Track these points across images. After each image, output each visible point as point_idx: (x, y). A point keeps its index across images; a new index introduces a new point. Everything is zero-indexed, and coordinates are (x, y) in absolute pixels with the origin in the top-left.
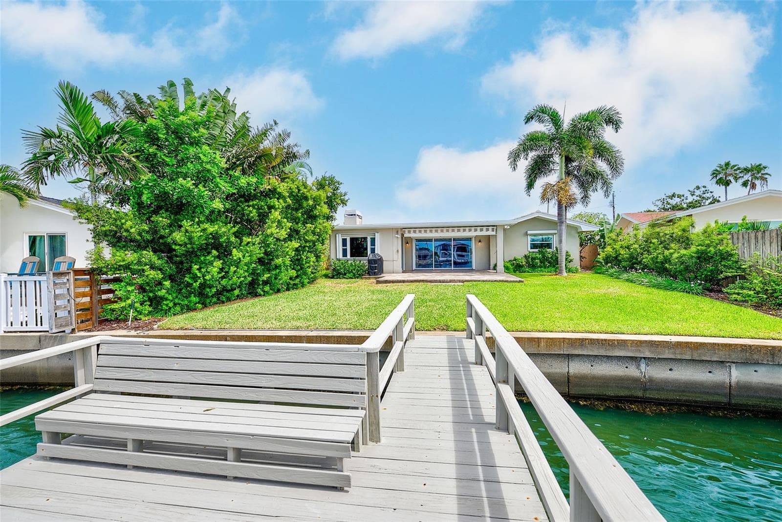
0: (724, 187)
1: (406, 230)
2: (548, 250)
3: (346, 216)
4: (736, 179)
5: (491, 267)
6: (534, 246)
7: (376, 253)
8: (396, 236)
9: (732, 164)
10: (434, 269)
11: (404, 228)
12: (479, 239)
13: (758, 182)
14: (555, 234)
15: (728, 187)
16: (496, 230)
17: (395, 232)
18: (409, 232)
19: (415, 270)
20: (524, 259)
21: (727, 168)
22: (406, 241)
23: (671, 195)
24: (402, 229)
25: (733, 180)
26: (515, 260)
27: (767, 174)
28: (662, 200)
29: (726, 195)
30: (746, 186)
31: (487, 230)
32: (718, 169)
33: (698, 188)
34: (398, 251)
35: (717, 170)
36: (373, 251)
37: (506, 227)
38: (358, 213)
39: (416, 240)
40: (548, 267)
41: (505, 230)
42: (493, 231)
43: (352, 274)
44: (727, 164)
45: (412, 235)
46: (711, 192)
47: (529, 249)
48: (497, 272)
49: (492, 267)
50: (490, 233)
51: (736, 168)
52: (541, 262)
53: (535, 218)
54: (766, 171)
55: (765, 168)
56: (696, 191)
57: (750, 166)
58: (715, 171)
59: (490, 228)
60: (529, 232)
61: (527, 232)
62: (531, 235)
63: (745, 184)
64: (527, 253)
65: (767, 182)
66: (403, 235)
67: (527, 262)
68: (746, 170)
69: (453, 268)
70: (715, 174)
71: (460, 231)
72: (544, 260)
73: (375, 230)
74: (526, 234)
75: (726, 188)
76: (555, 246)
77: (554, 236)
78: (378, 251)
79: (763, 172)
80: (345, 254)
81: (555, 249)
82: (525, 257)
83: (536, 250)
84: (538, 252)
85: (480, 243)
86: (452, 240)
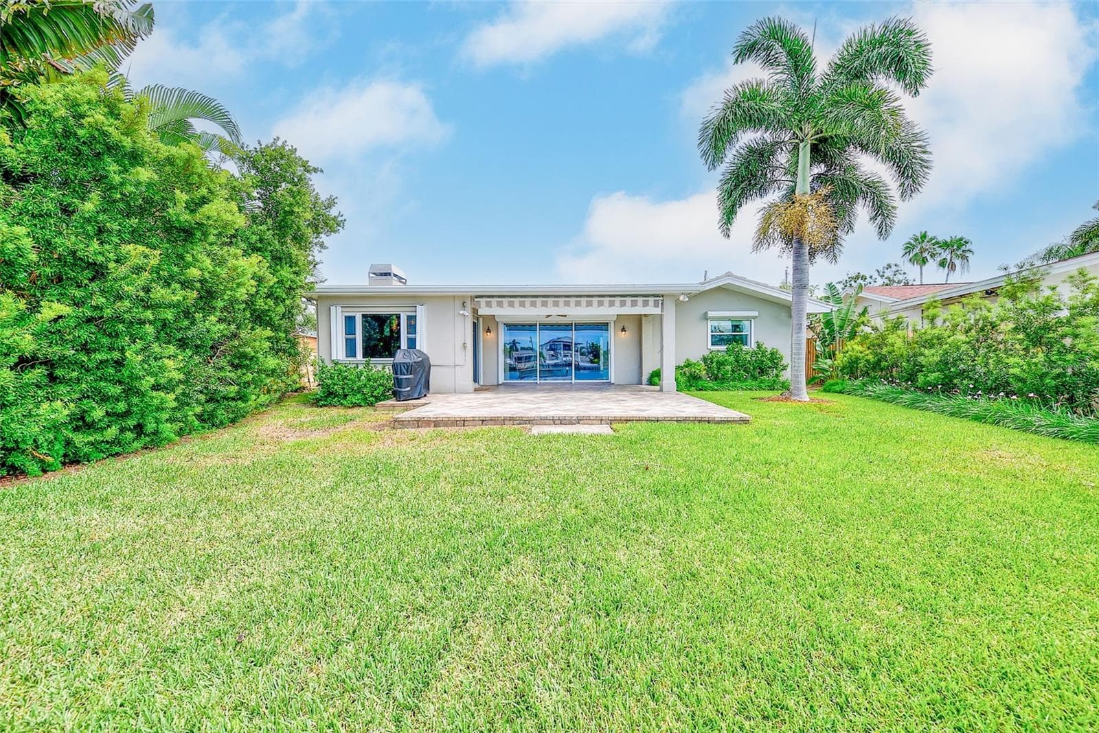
0: (919, 267)
1: (483, 300)
2: (744, 348)
3: (371, 275)
4: (932, 256)
5: (643, 378)
6: (717, 340)
7: (417, 348)
8: (461, 312)
9: (930, 235)
10: (538, 382)
11: (477, 297)
12: (623, 323)
13: (957, 262)
14: (755, 318)
15: (923, 267)
16: (662, 304)
17: (458, 303)
18: (489, 305)
19: (503, 384)
20: (703, 364)
21: (923, 241)
22: (481, 325)
23: (854, 275)
24: (472, 298)
25: (928, 257)
26: (688, 365)
27: (969, 251)
28: (844, 282)
29: (921, 278)
30: (944, 267)
31: (646, 304)
32: (912, 242)
33: (889, 266)
34: (464, 346)
35: (910, 243)
36: (412, 343)
37: (681, 298)
38: (395, 270)
39: (507, 325)
40: (747, 381)
41: (678, 304)
42: (656, 305)
43: (359, 396)
44: (924, 236)
45: (494, 311)
46: (904, 273)
47: (710, 346)
48: (661, 390)
49: (645, 378)
50: (651, 310)
51: (933, 241)
52: (734, 370)
53: (720, 287)
54: (968, 247)
55: (967, 243)
56: (885, 270)
57: (949, 240)
58: (908, 244)
59: (651, 300)
60: (711, 314)
61: (707, 312)
62: (714, 319)
63: (942, 264)
64: (706, 353)
65: (968, 261)
66: (475, 311)
67: (709, 370)
68: (946, 245)
69: (573, 381)
70: (909, 248)
71: (591, 305)
72: (739, 364)
73: (417, 298)
74: (705, 317)
75: (921, 267)
76: (753, 341)
77: (753, 321)
78: (422, 345)
79: (964, 248)
80: (351, 351)
81: (754, 346)
82: (705, 359)
83: (724, 348)
84: (728, 350)
85: (624, 332)
86: (572, 326)
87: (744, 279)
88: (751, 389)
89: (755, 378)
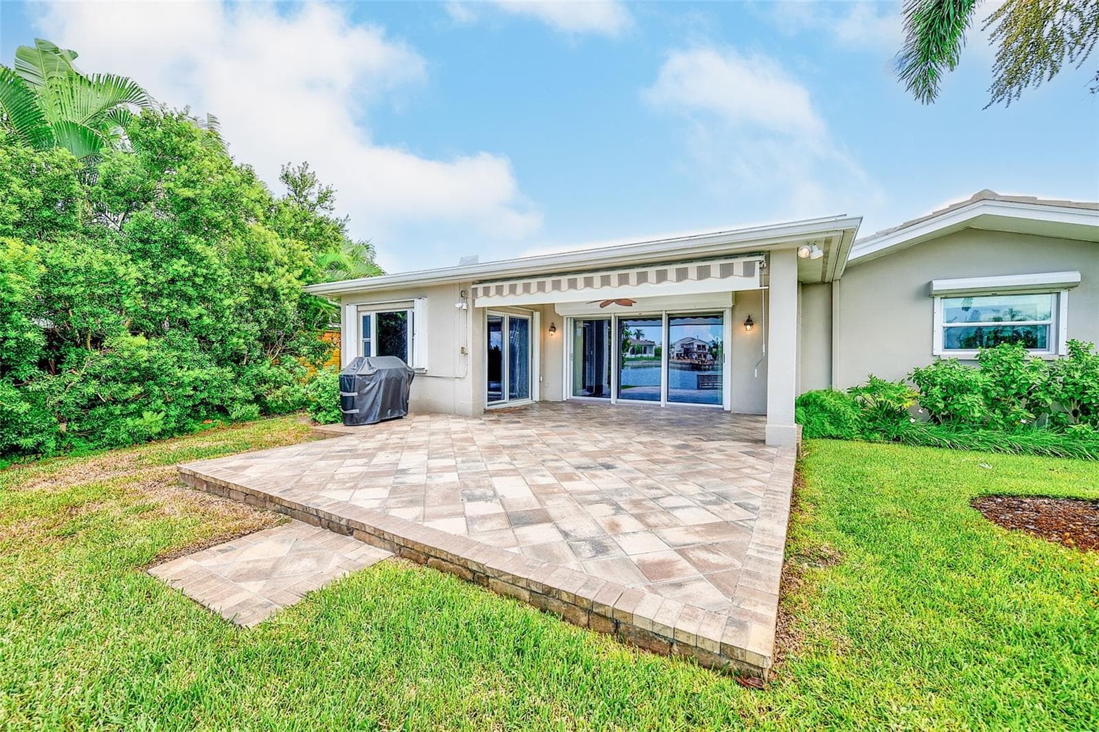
6: (960, 338)
8: (458, 305)
10: (614, 401)
14: (1069, 287)
17: (457, 293)
20: (915, 389)
26: (873, 389)
31: (725, 272)
34: (463, 351)
37: (804, 252)
40: (1027, 427)
42: (748, 271)
47: (939, 349)
50: (740, 281)
52: (993, 403)
53: (965, 227)
59: (738, 263)
60: (938, 285)
61: (930, 284)
62: (946, 295)
64: (925, 364)
66: (473, 302)
67: (927, 400)
69: (664, 403)
72: (1006, 394)
74: (927, 293)
76: (1063, 339)
77: (1064, 295)
78: (420, 349)
81: (1064, 349)
82: (918, 377)
83: (971, 353)
84: (981, 359)
85: (748, 327)
86: (661, 319)
87: (1033, 202)
88: (1041, 453)
89: (1058, 425)
